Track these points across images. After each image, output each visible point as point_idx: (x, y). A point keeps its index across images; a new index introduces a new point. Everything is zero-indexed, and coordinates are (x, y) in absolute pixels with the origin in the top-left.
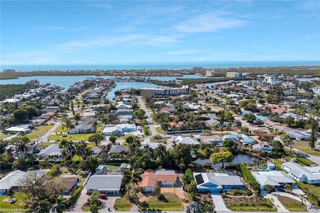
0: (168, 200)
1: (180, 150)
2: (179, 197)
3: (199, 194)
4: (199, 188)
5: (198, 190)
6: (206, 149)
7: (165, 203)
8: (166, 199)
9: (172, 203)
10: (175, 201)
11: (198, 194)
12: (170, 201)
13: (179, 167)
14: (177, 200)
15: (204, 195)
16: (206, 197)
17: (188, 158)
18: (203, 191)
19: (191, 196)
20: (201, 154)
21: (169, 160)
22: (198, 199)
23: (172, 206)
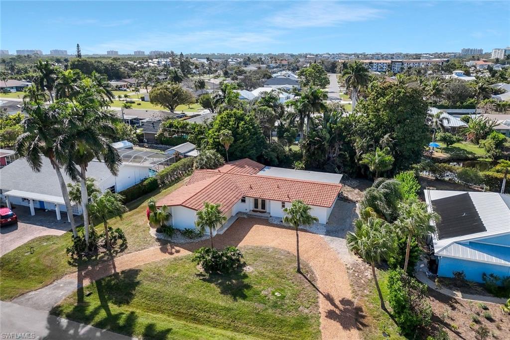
0: (248, 287)
1: (383, 100)
2: (319, 284)
3: (445, 291)
4: (444, 253)
5: (442, 265)
6: (494, 138)
7: (224, 301)
8: (245, 276)
9: (260, 307)
10: (283, 298)
11: (435, 285)
12: (257, 293)
13: (366, 167)
14: (296, 296)
15: (478, 303)
16: (490, 319)
17: (411, 133)
18: (471, 275)
19: (385, 290)
20: (471, 153)
21: (331, 143)
22: (435, 318)
23: (256, 323)
